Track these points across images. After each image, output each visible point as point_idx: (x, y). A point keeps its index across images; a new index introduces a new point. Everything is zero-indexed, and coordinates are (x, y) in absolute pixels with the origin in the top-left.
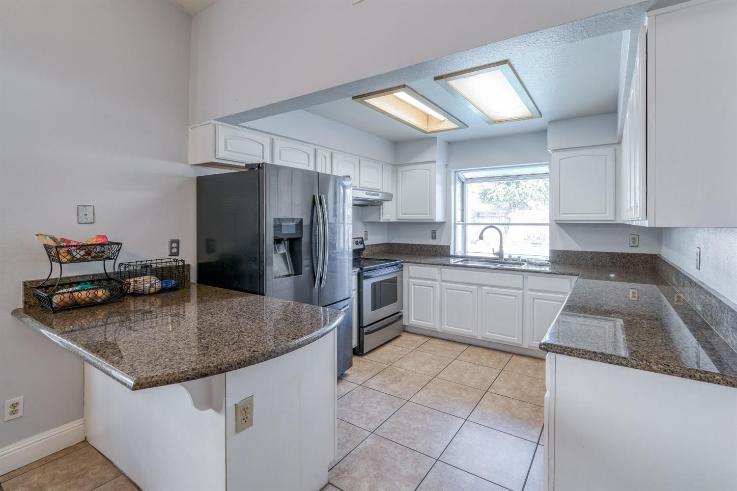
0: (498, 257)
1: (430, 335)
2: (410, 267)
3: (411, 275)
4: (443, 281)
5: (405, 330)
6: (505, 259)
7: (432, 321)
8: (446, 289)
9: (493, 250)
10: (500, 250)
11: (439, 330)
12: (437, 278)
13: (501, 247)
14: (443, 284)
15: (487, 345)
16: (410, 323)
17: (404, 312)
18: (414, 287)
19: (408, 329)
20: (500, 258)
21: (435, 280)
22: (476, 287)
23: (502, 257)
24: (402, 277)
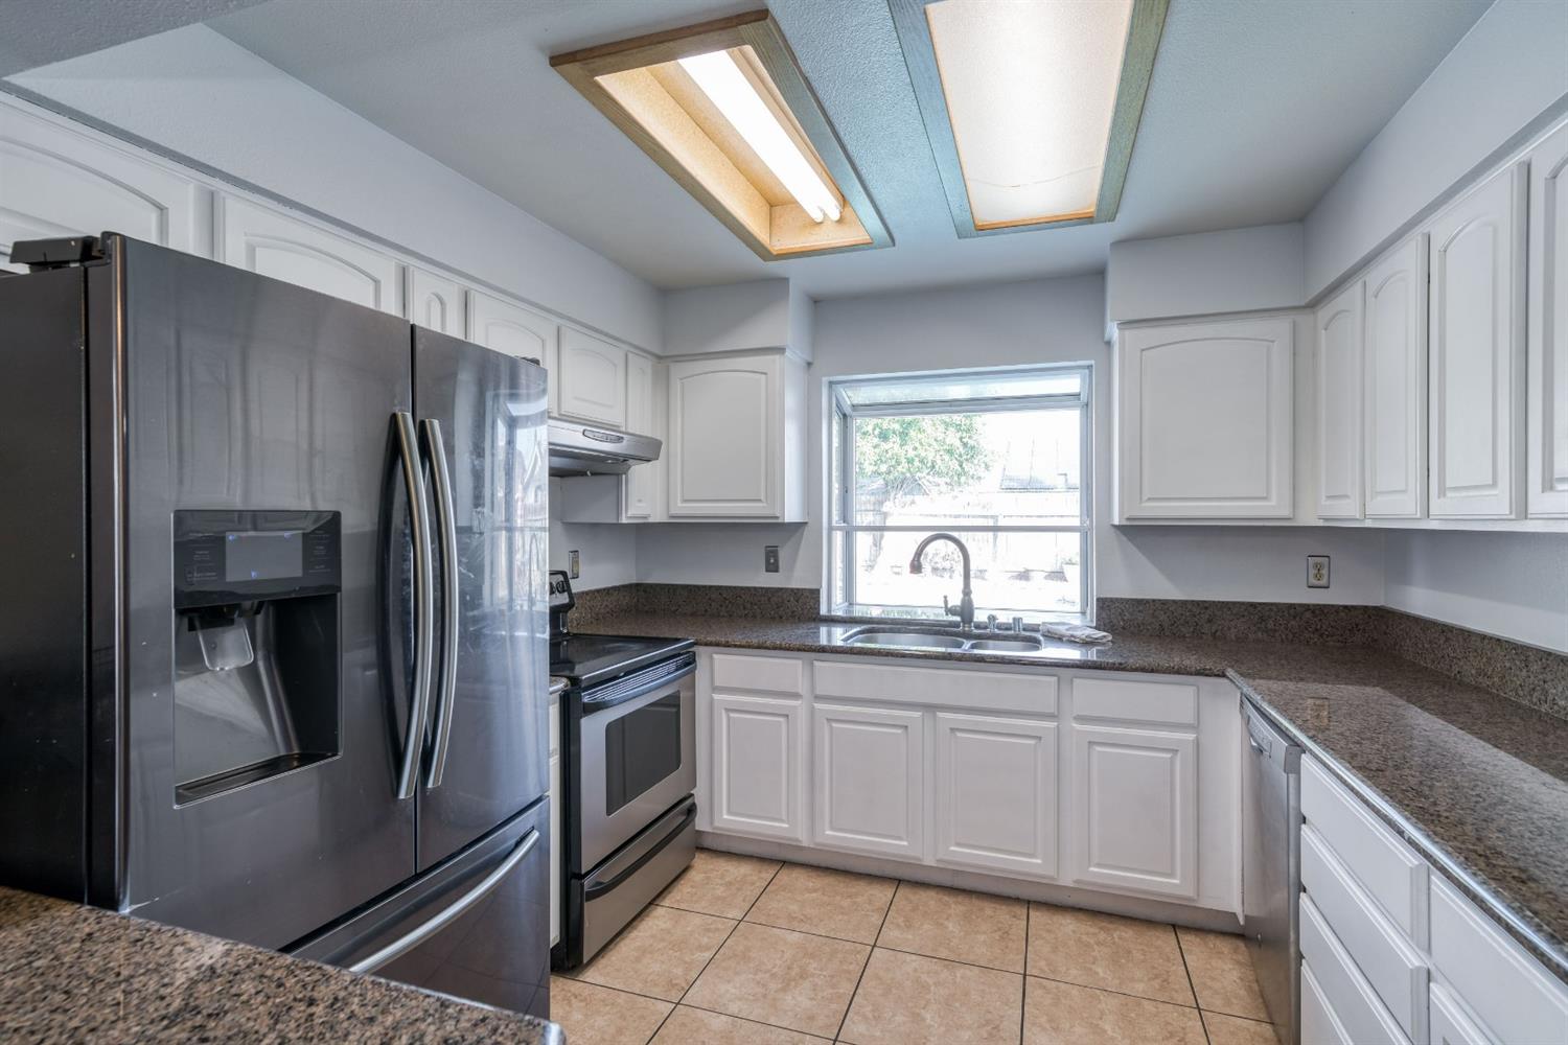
0: (958, 619)
1: (779, 859)
2: (715, 656)
3: (717, 683)
4: (818, 698)
5: (702, 846)
6: (978, 626)
7: (784, 818)
8: (828, 720)
9: (946, 602)
10: (963, 601)
11: (805, 844)
12: (800, 691)
13: (967, 592)
14: (818, 706)
16: (717, 824)
17: (700, 795)
18: (729, 718)
19: (708, 843)
20: (963, 621)
21: (796, 696)
22: (917, 714)
23: (971, 621)
24: (692, 687)
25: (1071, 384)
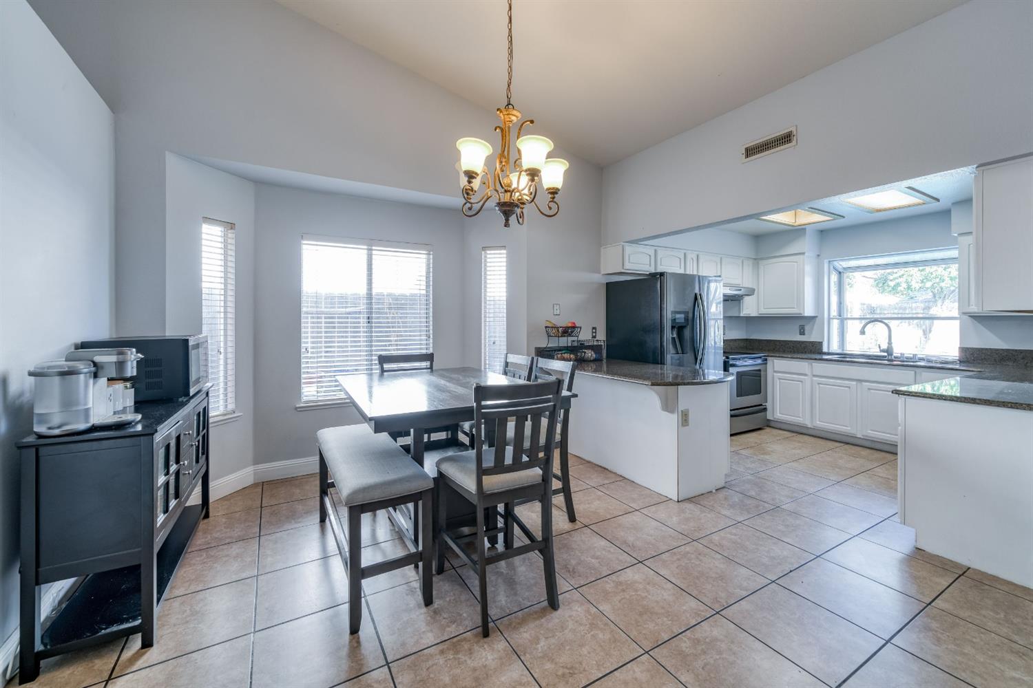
0: (886, 354)
1: (798, 431)
2: (775, 361)
3: (775, 370)
4: (814, 376)
5: (769, 424)
6: (895, 357)
7: (801, 415)
8: (819, 384)
9: (880, 347)
10: (888, 347)
11: (809, 426)
12: (807, 373)
13: (890, 343)
14: (815, 379)
15: (868, 444)
16: (775, 416)
17: (769, 405)
18: (780, 382)
19: (772, 424)
20: (888, 355)
21: (806, 375)
22: (854, 383)
23: (892, 355)
24: (766, 370)
25: (954, 253)
